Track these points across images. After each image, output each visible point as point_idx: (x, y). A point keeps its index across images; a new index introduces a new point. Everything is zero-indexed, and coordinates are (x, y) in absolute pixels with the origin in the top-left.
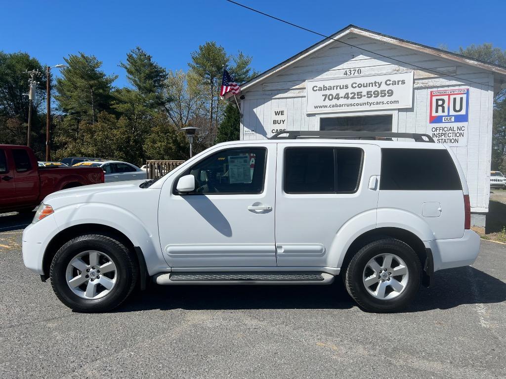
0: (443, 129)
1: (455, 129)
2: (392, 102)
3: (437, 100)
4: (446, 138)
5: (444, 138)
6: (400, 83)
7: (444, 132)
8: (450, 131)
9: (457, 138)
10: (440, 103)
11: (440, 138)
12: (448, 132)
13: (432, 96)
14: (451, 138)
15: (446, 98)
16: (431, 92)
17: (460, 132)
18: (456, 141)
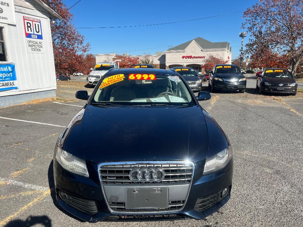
0: (33, 42)
2: (3, 18)
3: (27, 23)
4: (35, 48)
6: (6, 4)
8: (36, 44)
9: (40, 48)
10: (29, 25)
11: (32, 48)
13: (24, 20)
14: (37, 48)
15: (31, 22)
16: (24, 17)
17: (40, 45)
18: (40, 50)
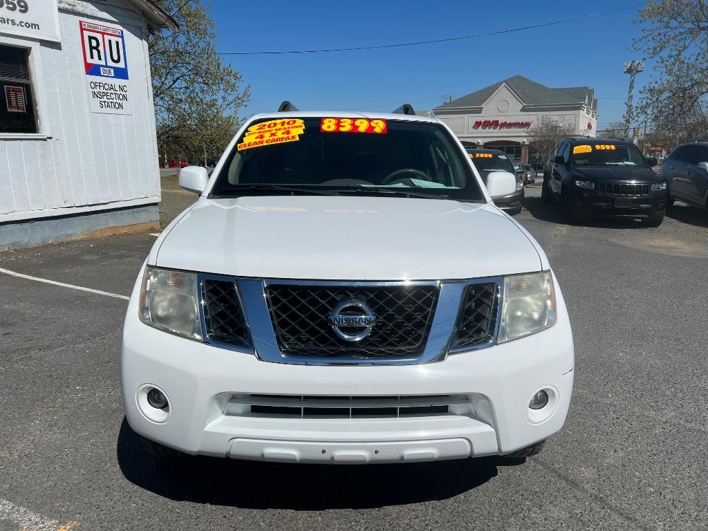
0: (104, 87)
1: (117, 88)
2: (28, 25)
3: (90, 38)
4: (109, 101)
5: (107, 100)
7: (105, 91)
8: (112, 91)
9: (120, 101)
10: (94, 43)
11: (102, 100)
12: (110, 92)
14: (114, 101)
15: (99, 36)
16: (81, 22)
17: (122, 93)
18: (120, 106)
